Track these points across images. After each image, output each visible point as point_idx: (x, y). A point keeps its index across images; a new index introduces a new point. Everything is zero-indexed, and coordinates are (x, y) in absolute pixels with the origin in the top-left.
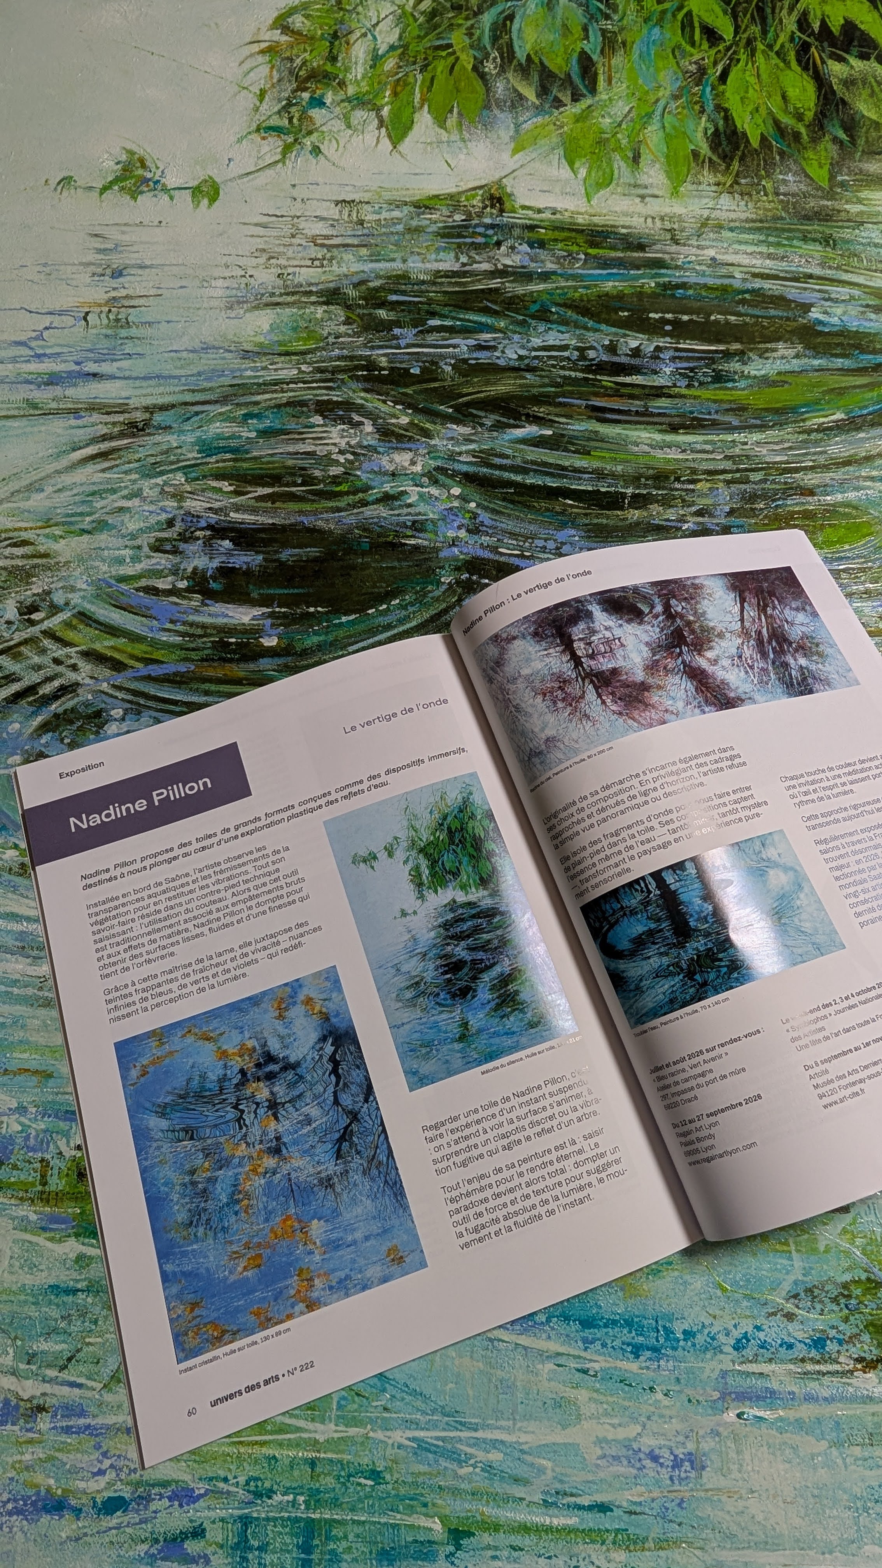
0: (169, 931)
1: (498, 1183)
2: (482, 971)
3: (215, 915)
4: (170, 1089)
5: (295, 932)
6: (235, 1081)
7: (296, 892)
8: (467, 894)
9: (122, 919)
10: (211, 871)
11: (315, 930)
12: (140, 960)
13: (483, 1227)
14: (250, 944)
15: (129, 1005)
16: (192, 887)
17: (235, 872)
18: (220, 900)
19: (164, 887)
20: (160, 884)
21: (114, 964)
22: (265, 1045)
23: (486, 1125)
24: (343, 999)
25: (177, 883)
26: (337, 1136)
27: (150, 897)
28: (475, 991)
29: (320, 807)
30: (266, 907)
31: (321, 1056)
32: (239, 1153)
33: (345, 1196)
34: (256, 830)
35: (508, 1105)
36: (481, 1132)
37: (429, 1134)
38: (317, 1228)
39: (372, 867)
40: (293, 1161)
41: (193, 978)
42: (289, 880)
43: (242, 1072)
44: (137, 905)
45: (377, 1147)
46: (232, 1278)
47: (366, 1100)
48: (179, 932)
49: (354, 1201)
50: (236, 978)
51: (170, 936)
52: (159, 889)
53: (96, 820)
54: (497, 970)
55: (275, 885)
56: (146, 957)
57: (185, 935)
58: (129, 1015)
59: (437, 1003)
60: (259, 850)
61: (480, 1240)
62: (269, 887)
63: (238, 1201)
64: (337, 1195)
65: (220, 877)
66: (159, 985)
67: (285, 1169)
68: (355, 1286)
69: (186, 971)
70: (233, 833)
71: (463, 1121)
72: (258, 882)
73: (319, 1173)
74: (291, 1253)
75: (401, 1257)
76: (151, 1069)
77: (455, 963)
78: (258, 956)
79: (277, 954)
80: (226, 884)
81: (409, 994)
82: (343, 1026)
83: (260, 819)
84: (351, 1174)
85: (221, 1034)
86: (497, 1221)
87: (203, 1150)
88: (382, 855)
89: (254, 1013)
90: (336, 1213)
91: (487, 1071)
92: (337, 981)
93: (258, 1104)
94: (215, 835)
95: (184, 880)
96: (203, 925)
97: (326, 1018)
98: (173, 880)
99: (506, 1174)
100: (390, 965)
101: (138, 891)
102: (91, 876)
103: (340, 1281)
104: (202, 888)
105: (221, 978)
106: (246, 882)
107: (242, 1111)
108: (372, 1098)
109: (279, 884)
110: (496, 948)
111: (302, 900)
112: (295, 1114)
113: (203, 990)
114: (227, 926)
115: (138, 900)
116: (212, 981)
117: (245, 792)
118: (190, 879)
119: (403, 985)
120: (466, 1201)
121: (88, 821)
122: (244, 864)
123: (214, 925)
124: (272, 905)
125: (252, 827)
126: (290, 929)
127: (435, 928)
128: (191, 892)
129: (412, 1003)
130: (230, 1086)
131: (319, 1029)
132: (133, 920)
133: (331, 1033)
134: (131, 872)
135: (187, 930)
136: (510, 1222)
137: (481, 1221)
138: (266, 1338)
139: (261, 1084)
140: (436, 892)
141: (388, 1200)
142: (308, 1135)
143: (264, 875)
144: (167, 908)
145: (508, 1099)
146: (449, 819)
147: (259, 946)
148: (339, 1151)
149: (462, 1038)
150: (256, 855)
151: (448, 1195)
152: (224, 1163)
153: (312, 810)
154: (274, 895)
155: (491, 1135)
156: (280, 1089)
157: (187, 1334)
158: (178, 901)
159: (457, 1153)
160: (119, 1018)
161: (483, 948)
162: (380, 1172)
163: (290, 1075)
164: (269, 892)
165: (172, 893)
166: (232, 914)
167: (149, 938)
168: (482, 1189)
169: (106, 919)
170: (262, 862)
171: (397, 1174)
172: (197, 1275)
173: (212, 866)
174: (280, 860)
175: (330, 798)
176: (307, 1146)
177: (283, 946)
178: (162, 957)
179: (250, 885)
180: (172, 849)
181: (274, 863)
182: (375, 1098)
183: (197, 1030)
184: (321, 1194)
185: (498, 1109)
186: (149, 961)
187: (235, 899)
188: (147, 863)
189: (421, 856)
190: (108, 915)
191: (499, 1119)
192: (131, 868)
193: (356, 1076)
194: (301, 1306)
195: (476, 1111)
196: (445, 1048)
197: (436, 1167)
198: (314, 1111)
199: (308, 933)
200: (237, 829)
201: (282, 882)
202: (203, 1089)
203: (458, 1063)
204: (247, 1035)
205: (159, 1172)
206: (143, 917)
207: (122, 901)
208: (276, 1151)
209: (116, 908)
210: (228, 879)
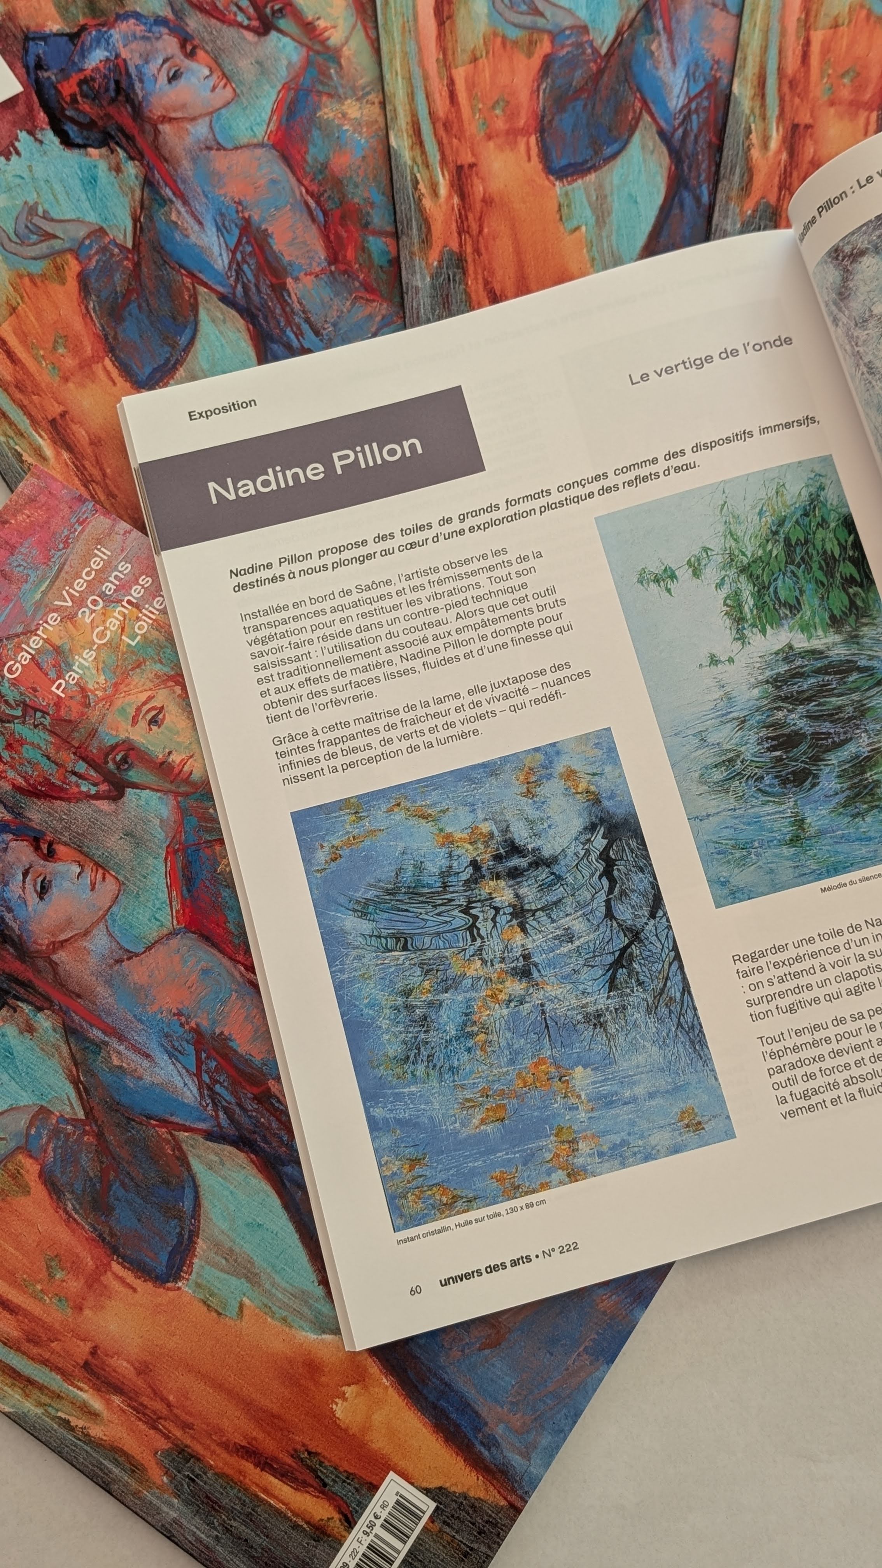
0: (365, 662)
1: (840, 1038)
2: (828, 750)
3: (432, 645)
4: (372, 881)
5: (550, 677)
6: (465, 876)
7: (552, 619)
8: (810, 638)
9: (294, 639)
10: (424, 580)
11: (580, 676)
12: (323, 700)
13: (816, 1092)
14: (483, 689)
15: (309, 762)
16: (396, 600)
17: (460, 584)
18: (439, 623)
19: (355, 597)
20: (348, 592)
21: (286, 702)
22: (507, 830)
23: (825, 960)
24: (622, 775)
25: (373, 594)
26: (610, 959)
27: (334, 610)
28: (816, 776)
29: (591, 495)
30: (507, 638)
31: (588, 852)
32: (471, 972)
33: (621, 1039)
34: (493, 523)
35: (857, 936)
36: (817, 969)
37: (744, 966)
38: (581, 1077)
39: (669, 591)
40: (549, 988)
41: (401, 731)
42: (541, 601)
43: (475, 865)
44: (316, 621)
45: (667, 979)
46: (465, 1133)
47: (653, 915)
48: (378, 665)
49: (634, 1048)
50: (463, 736)
51: (365, 669)
52: (347, 600)
53: (248, 488)
54: (851, 749)
55: (520, 607)
56: (331, 696)
57: (388, 669)
58: (310, 776)
59: (760, 790)
60: (496, 554)
61: (810, 1109)
62: (512, 609)
63: (471, 1035)
64: (610, 1038)
65: (439, 589)
66: (353, 737)
67: (537, 997)
68: (635, 1154)
69: (391, 720)
70: (456, 525)
71: (792, 953)
72: (496, 601)
73: (584, 1006)
74: (546, 1107)
75: (700, 1123)
76: (345, 852)
77: (789, 736)
78: (496, 706)
79: (523, 705)
80: (448, 600)
81: (718, 775)
82: (620, 812)
83: (497, 507)
84: (630, 1010)
85: (444, 812)
86: (836, 1085)
87: (421, 965)
88: (684, 574)
89: (491, 786)
90: (608, 1060)
91: (829, 889)
92: (612, 750)
93: (497, 910)
94: (430, 526)
95: (384, 590)
96: (414, 657)
97: (595, 800)
98: (368, 588)
99: (851, 1026)
100: (691, 732)
101: (317, 600)
102: (246, 572)
103: (614, 1147)
104: (411, 603)
105: (442, 734)
106: (479, 599)
107: (475, 918)
108: (660, 913)
109: (526, 605)
110: (850, 719)
111: (561, 630)
112: (551, 927)
113: (416, 748)
114: (449, 661)
115: (316, 614)
116: (429, 738)
117: (474, 464)
118: (392, 589)
119: (709, 761)
120: (792, 1058)
121: (236, 490)
122: (473, 573)
123: (431, 659)
124: (517, 636)
125: (485, 518)
126: (543, 672)
127: (759, 683)
128: (395, 608)
129: (723, 787)
130: (457, 883)
131: (585, 814)
132: (310, 642)
133: (602, 821)
134: (304, 572)
135: (390, 663)
136: (854, 1089)
137: (812, 1084)
138: (513, 1210)
139: (502, 883)
140: (763, 632)
141: (681, 1049)
142: (568, 955)
143: (505, 591)
144: (360, 629)
145: (857, 928)
146: (788, 525)
147: (497, 693)
148: (613, 979)
149: (795, 841)
150: (492, 561)
151: (768, 1048)
152: (449, 984)
153: (578, 500)
154: (520, 620)
155: (831, 974)
156: (529, 892)
157: (405, 1197)
158: (375, 619)
159: (782, 994)
160: (296, 779)
161: (832, 716)
162: (670, 1012)
163: (543, 874)
164: (512, 616)
165: (366, 608)
166: (458, 644)
167: (334, 669)
168: (815, 1044)
169: (271, 638)
170: (501, 572)
171: (696, 1015)
172: (416, 1125)
173: (426, 573)
174: (529, 571)
175: (606, 483)
176: (567, 970)
177: (533, 695)
178: (356, 698)
179: (484, 604)
180: (364, 543)
181: (519, 574)
182: (665, 914)
183: (409, 804)
184: (588, 1034)
185: (843, 940)
186: (337, 703)
187: (461, 623)
188: (329, 559)
189: (743, 578)
190: (273, 631)
191: (844, 954)
192: (305, 565)
193: (639, 881)
194: (561, 1174)
195: (811, 941)
196: (769, 852)
197: (751, 1010)
198: (578, 925)
199: (570, 679)
200: (462, 521)
201: (532, 604)
202: (419, 884)
203: (786, 872)
204: (481, 815)
205: (360, 990)
206: (324, 638)
207: (292, 612)
208: (525, 973)
209: (285, 622)
210: (451, 594)
